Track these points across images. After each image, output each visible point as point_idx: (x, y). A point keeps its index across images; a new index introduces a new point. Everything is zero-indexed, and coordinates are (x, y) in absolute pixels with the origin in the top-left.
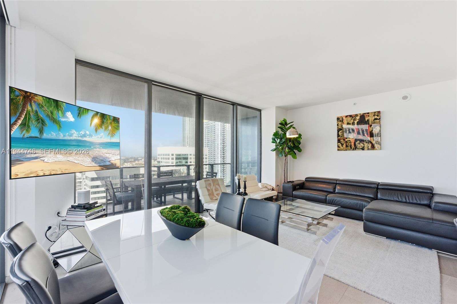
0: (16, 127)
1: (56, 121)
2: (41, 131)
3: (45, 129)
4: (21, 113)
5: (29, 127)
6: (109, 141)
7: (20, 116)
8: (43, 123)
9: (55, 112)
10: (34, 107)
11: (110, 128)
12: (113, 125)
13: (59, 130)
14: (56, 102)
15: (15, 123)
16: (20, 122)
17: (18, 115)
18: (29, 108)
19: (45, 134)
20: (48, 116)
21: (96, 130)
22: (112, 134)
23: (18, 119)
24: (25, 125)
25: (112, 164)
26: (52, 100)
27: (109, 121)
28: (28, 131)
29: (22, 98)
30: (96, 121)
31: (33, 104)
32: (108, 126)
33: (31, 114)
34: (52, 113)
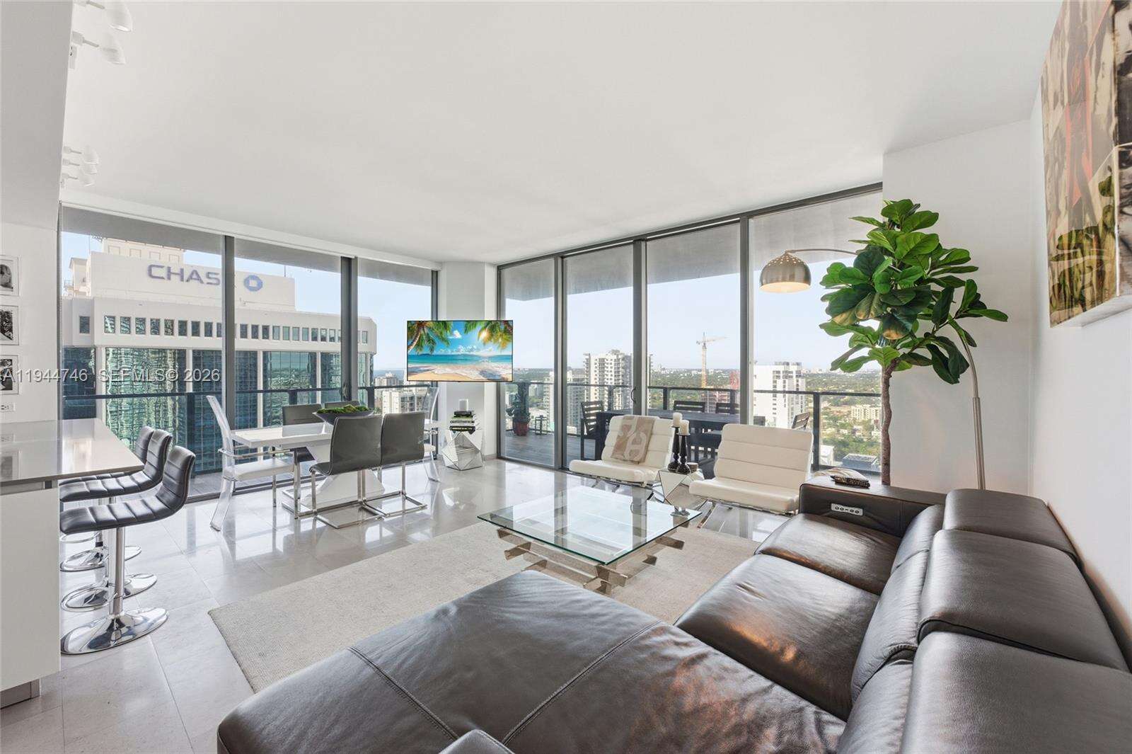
0: (412, 347)
1: (444, 340)
2: (432, 350)
3: (435, 347)
4: (416, 337)
5: (422, 346)
6: (499, 354)
7: (415, 339)
8: (434, 343)
9: (444, 332)
10: (426, 330)
11: (500, 340)
12: (505, 337)
13: (447, 347)
15: (411, 345)
16: (415, 343)
17: (414, 337)
18: (422, 332)
19: (435, 352)
20: (438, 336)
21: (484, 344)
22: (503, 347)
23: (414, 341)
24: (419, 345)
25: (504, 378)
26: (441, 323)
27: (499, 333)
28: (421, 350)
29: (416, 325)
30: (485, 334)
31: (425, 329)
32: (498, 339)
33: (424, 337)
34: (441, 333)
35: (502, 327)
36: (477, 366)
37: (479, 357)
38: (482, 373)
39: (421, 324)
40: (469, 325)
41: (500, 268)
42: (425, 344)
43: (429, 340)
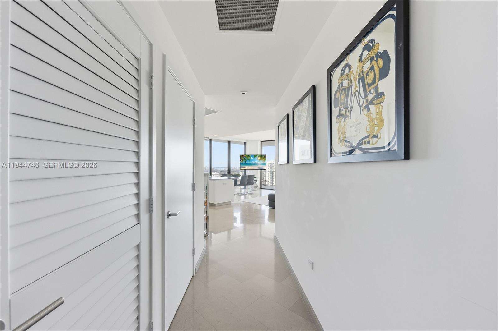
1: (249, 160)
2: (245, 162)
14: (249, 155)
24: (242, 161)
30: (259, 158)
35: (264, 156)
36: (257, 166)
37: (258, 164)
38: (259, 168)
39: (243, 156)
40: (255, 156)
41: (261, 142)
42: (244, 161)
43: (245, 159)
